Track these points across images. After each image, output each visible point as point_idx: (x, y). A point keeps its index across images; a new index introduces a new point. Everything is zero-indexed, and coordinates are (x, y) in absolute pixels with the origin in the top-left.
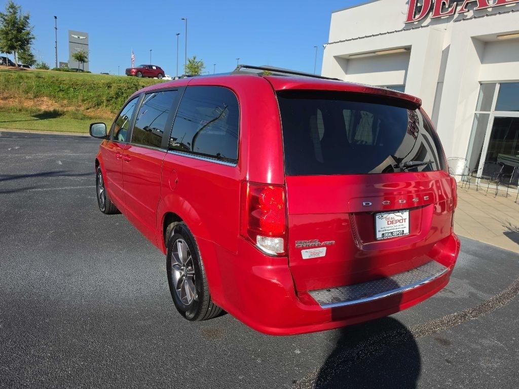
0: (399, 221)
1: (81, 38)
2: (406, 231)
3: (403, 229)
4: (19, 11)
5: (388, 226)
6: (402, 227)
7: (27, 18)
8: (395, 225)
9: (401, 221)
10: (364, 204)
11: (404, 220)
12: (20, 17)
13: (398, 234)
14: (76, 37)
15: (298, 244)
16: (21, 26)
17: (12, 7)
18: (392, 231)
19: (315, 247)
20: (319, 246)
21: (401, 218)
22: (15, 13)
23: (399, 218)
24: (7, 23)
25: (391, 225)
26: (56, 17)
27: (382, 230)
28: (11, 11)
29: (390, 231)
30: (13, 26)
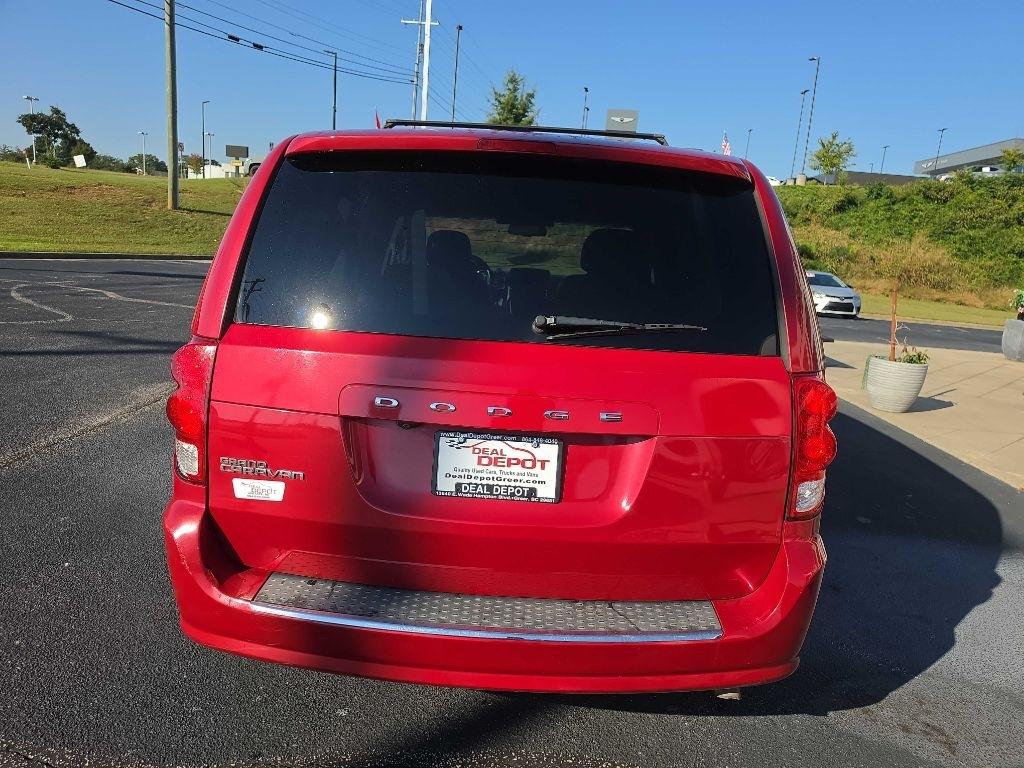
0: (522, 463)
1: (626, 120)
2: (547, 491)
3: (531, 485)
4: (520, 87)
5: (480, 468)
6: (532, 479)
7: (532, 96)
8: (506, 469)
9: (529, 464)
10: (378, 401)
11: (539, 464)
12: (522, 96)
13: (513, 495)
14: (618, 119)
15: (226, 463)
16: (521, 111)
17: (513, 80)
18: (491, 482)
19: (259, 477)
20: (267, 477)
21: (529, 457)
22: (515, 90)
23: (522, 456)
24: (502, 108)
25: (492, 468)
26: (586, 90)
27: (457, 473)
28: (511, 86)
29: (485, 482)
30: (510, 111)
